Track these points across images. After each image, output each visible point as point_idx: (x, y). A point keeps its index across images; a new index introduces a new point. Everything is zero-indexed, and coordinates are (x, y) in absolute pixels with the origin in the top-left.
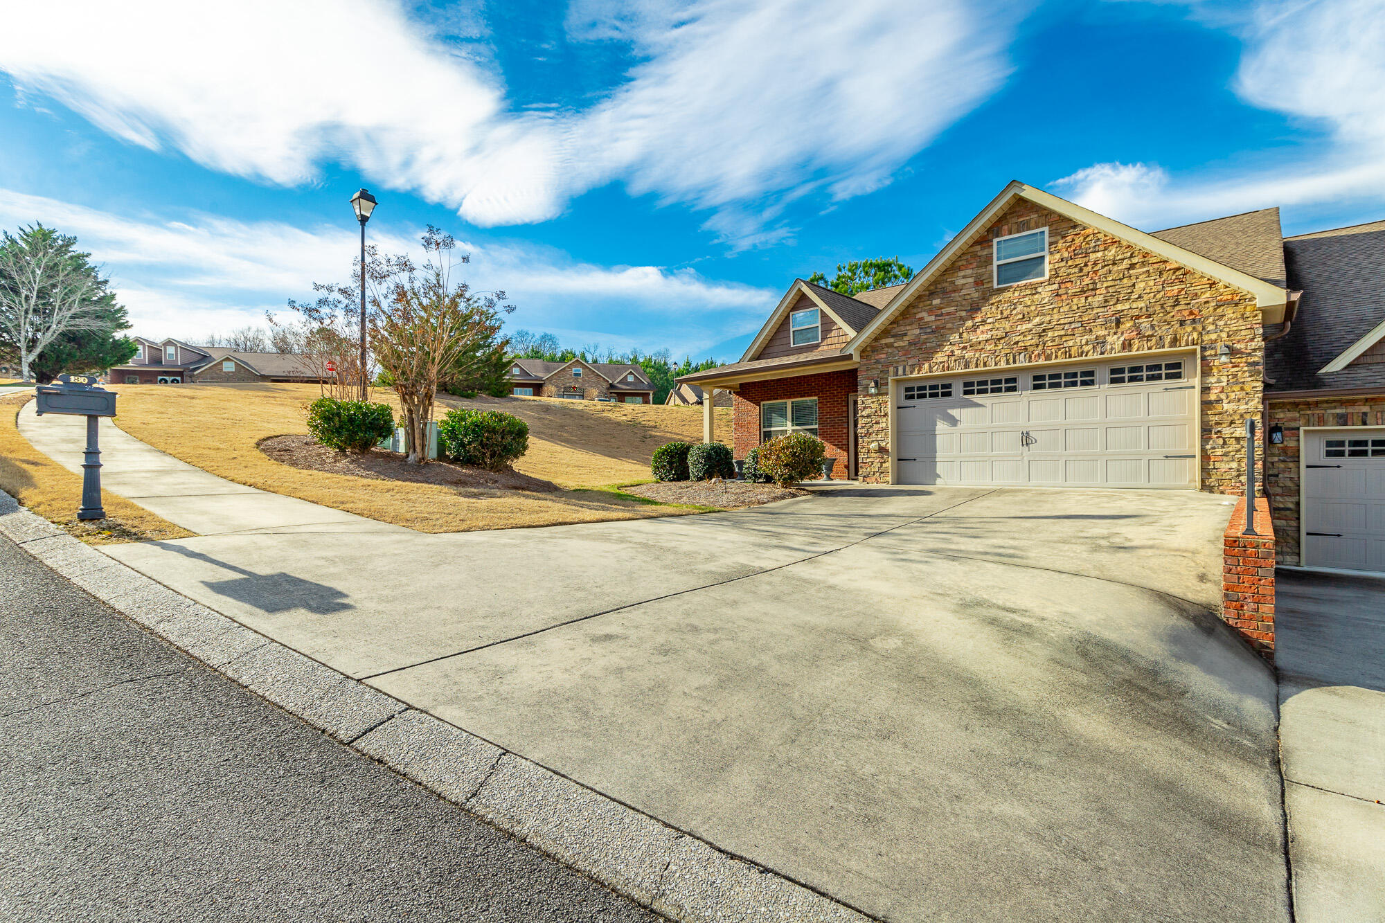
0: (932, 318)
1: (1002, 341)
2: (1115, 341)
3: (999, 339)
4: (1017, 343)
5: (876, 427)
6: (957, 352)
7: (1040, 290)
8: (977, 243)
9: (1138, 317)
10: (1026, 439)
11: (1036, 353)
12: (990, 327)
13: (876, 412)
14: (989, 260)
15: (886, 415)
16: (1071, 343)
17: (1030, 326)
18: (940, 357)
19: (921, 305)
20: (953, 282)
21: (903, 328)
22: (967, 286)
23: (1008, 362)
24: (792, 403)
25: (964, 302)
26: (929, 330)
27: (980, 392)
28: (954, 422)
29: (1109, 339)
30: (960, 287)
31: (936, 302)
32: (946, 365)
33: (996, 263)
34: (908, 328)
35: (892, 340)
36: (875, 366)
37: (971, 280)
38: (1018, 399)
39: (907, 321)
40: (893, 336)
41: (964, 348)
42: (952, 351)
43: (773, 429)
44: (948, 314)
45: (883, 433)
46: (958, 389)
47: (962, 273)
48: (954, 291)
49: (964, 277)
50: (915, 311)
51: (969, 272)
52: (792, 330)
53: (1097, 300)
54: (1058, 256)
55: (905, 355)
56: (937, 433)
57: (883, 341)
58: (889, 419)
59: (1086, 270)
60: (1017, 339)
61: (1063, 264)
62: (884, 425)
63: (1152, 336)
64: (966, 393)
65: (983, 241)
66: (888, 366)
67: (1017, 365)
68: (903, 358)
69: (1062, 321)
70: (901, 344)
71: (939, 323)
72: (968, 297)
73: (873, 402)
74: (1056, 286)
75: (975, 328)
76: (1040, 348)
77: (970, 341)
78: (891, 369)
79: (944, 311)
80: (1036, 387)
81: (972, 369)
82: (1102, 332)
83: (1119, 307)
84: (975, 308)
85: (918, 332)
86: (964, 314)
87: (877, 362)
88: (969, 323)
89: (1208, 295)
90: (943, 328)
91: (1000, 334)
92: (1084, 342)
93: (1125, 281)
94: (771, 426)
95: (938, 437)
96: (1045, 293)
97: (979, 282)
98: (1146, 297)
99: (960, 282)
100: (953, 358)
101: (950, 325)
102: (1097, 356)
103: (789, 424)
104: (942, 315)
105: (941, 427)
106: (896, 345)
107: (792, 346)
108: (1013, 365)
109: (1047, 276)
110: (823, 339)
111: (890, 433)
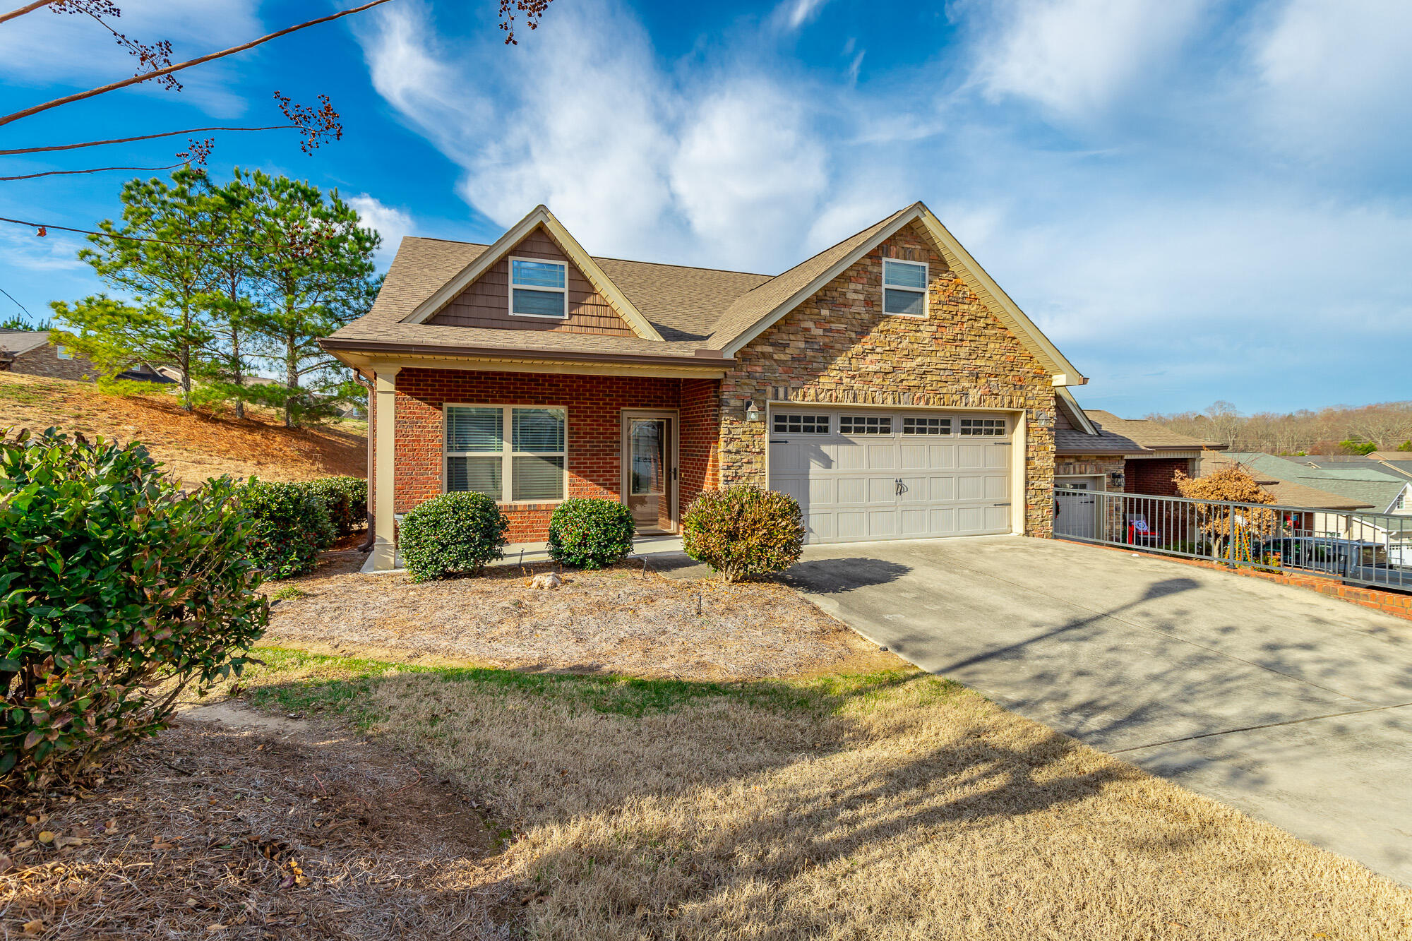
0: (820, 332)
1: (889, 376)
2: (974, 395)
3: (886, 373)
4: (902, 381)
5: (746, 469)
6: (845, 380)
7: (922, 328)
8: (869, 256)
9: (990, 375)
10: (900, 488)
11: (918, 395)
12: (879, 357)
13: (748, 446)
14: (877, 281)
15: (761, 452)
16: (944, 390)
17: (914, 364)
18: (825, 382)
19: (808, 311)
20: (844, 294)
21: (785, 337)
22: (857, 303)
23: (894, 403)
24: (514, 411)
25: (854, 322)
26: (816, 347)
27: (858, 430)
28: (827, 462)
29: (971, 392)
30: (851, 302)
31: (825, 312)
32: (834, 395)
33: (884, 286)
34: (792, 337)
35: (769, 349)
36: (747, 381)
37: (861, 297)
38: (892, 443)
39: (792, 329)
40: (772, 345)
41: (853, 377)
42: (841, 379)
43: (468, 454)
44: (838, 331)
45: (757, 478)
46: (835, 424)
47: (852, 286)
48: (845, 305)
49: (855, 291)
50: (801, 317)
51: (859, 287)
52: (511, 286)
53: (963, 352)
54: (936, 297)
55: (786, 372)
56: (811, 477)
57: (759, 349)
58: (767, 457)
59: (957, 319)
60: (903, 376)
61: (940, 307)
62: (758, 466)
63: (997, 394)
64: (844, 430)
65: (875, 256)
66: (764, 384)
67: (902, 406)
68: (785, 377)
69: (938, 366)
70: (783, 357)
71: (827, 340)
72: (857, 316)
73: (744, 432)
74: (934, 328)
75: (864, 355)
76: (921, 390)
77: (860, 369)
78: (769, 389)
79: (834, 326)
80: (907, 431)
81: (860, 403)
82: (967, 384)
83: (978, 363)
84: (864, 332)
85: (802, 345)
86: (853, 335)
87: (750, 376)
88: (858, 348)
89: (1028, 366)
90: (832, 347)
91: (888, 367)
92: (954, 391)
93: (982, 338)
94: (463, 449)
95: (812, 483)
96: (926, 332)
97: (870, 302)
98: (995, 358)
99: (851, 296)
100: (842, 387)
101: (838, 346)
102: (962, 407)
103: (507, 445)
104: (831, 330)
105: (815, 468)
106: (776, 357)
107: (511, 313)
108: (898, 406)
109: (927, 315)
110: (571, 315)
111: (767, 477)
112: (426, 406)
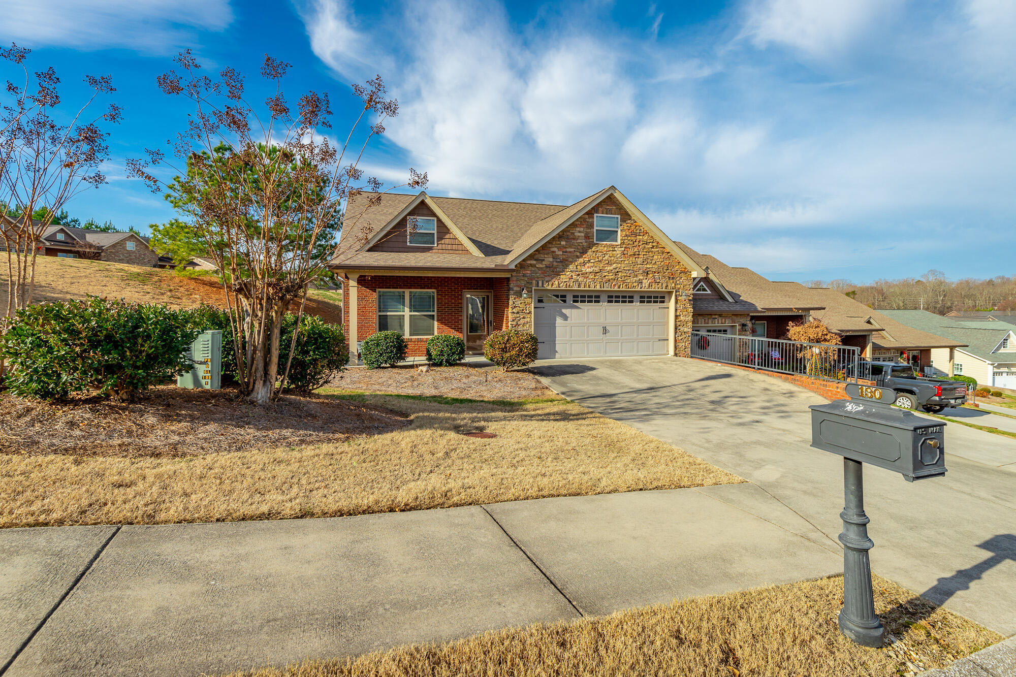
0: (561, 253)
1: (598, 274)
2: (646, 283)
3: (596, 273)
4: (605, 276)
5: (522, 321)
6: (574, 277)
7: (616, 249)
8: (587, 213)
9: (655, 272)
10: (605, 331)
11: (614, 283)
12: (592, 265)
13: (523, 310)
14: (592, 226)
15: (530, 313)
16: (629, 281)
17: (611, 268)
18: (564, 278)
19: (554, 243)
20: (573, 234)
21: (542, 256)
22: (580, 238)
23: (601, 287)
24: (410, 292)
25: (579, 247)
26: (558, 260)
27: (582, 302)
28: (565, 318)
29: (644, 281)
30: (577, 237)
31: (563, 243)
32: (568, 284)
33: (595, 228)
34: (546, 256)
35: (534, 262)
36: (523, 278)
37: (583, 235)
38: (601, 308)
39: (546, 252)
40: (535, 260)
41: (579, 275)
42: (572, 276)
43: (388, 314)
44: (570, 252)
45: (528, 325)
46: (570, 299)
47: (578, 229)
48: (574, 239)
49: (579, 232)
50: (550, 246)
51: (582, 229)
52: (409, 231)
53: (640, 261)
54: (624, 233)
55: (543, 273)
56: (556, 325)
57: (529, 262)
58: (533, 315)
59: (636, 244)
60: (606, 274)
61: (626, 238)
62: (529, 320)
63: (659, 282)
64: (574, 301)
65: (590, 213)
66: (531, 280)
67: (605, 289)
68: (542, 275)
69: (625, 269)
70: (541, 266)
71: (564, 257)
72: (581, 244)
73: (521, 303)
74: (623, 249)
75: (584, 264)
76: (616, 281)
77: (582, 271)
78: (534, 282)
79: (568, 250)
80: (609, 302)
81: (582, 288)
82: (641, 277)
83: (648, 266)
84: (584, 252)
85: (551, 260)
86: (578, 254)
87: (524, 276)
88: (581, 260)
89: (677, 267)
90: (567, 260)
91: (597, 270)
92: (634, 281)
93: (650, 253)
94: (388, 311)
95: (557, 328)
96: (619, 251)
97: (587, 237)
98: (657, 263)
99: (577, 234)
100: (572, 280)
101: (570, 260)
102: (639, 289)
103: (407, 309)
104: (566, 252)
105: (559, 321)
106: (537, 266)
107: (408, 244)
108: (603, 289)
109: (619, 242)
110: (438, 244)
111: (533, 325)
112: (369, 290)
